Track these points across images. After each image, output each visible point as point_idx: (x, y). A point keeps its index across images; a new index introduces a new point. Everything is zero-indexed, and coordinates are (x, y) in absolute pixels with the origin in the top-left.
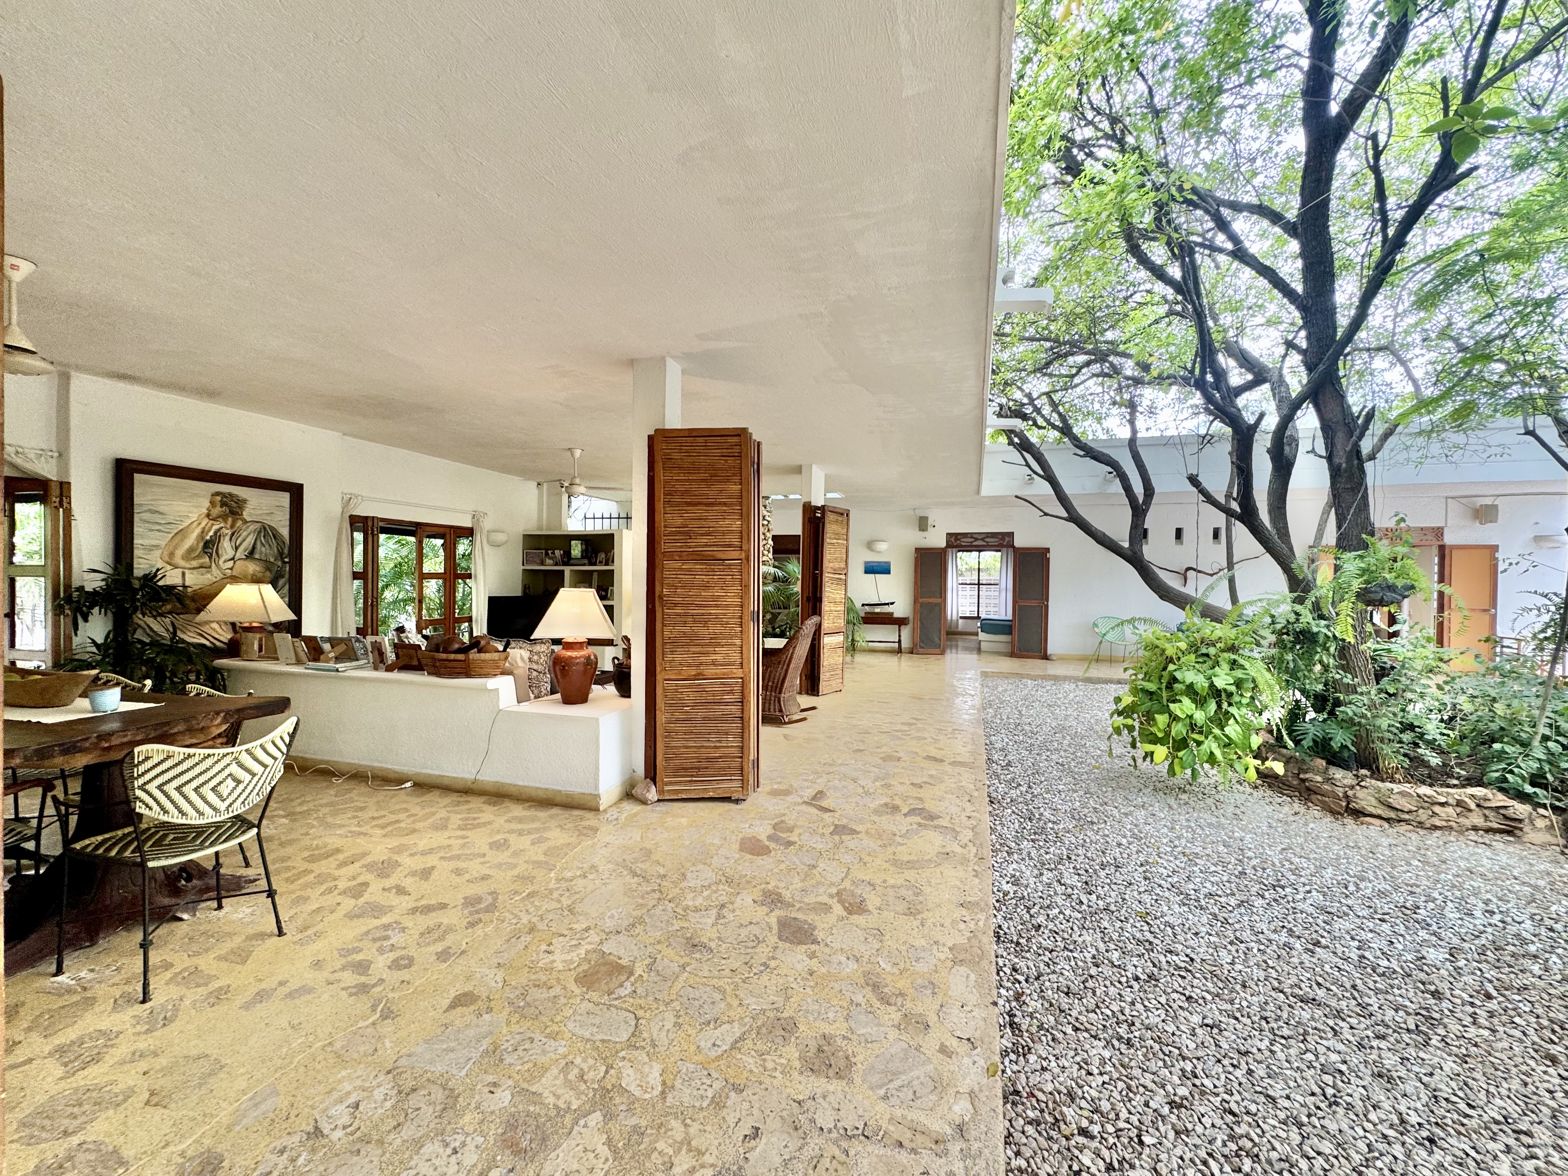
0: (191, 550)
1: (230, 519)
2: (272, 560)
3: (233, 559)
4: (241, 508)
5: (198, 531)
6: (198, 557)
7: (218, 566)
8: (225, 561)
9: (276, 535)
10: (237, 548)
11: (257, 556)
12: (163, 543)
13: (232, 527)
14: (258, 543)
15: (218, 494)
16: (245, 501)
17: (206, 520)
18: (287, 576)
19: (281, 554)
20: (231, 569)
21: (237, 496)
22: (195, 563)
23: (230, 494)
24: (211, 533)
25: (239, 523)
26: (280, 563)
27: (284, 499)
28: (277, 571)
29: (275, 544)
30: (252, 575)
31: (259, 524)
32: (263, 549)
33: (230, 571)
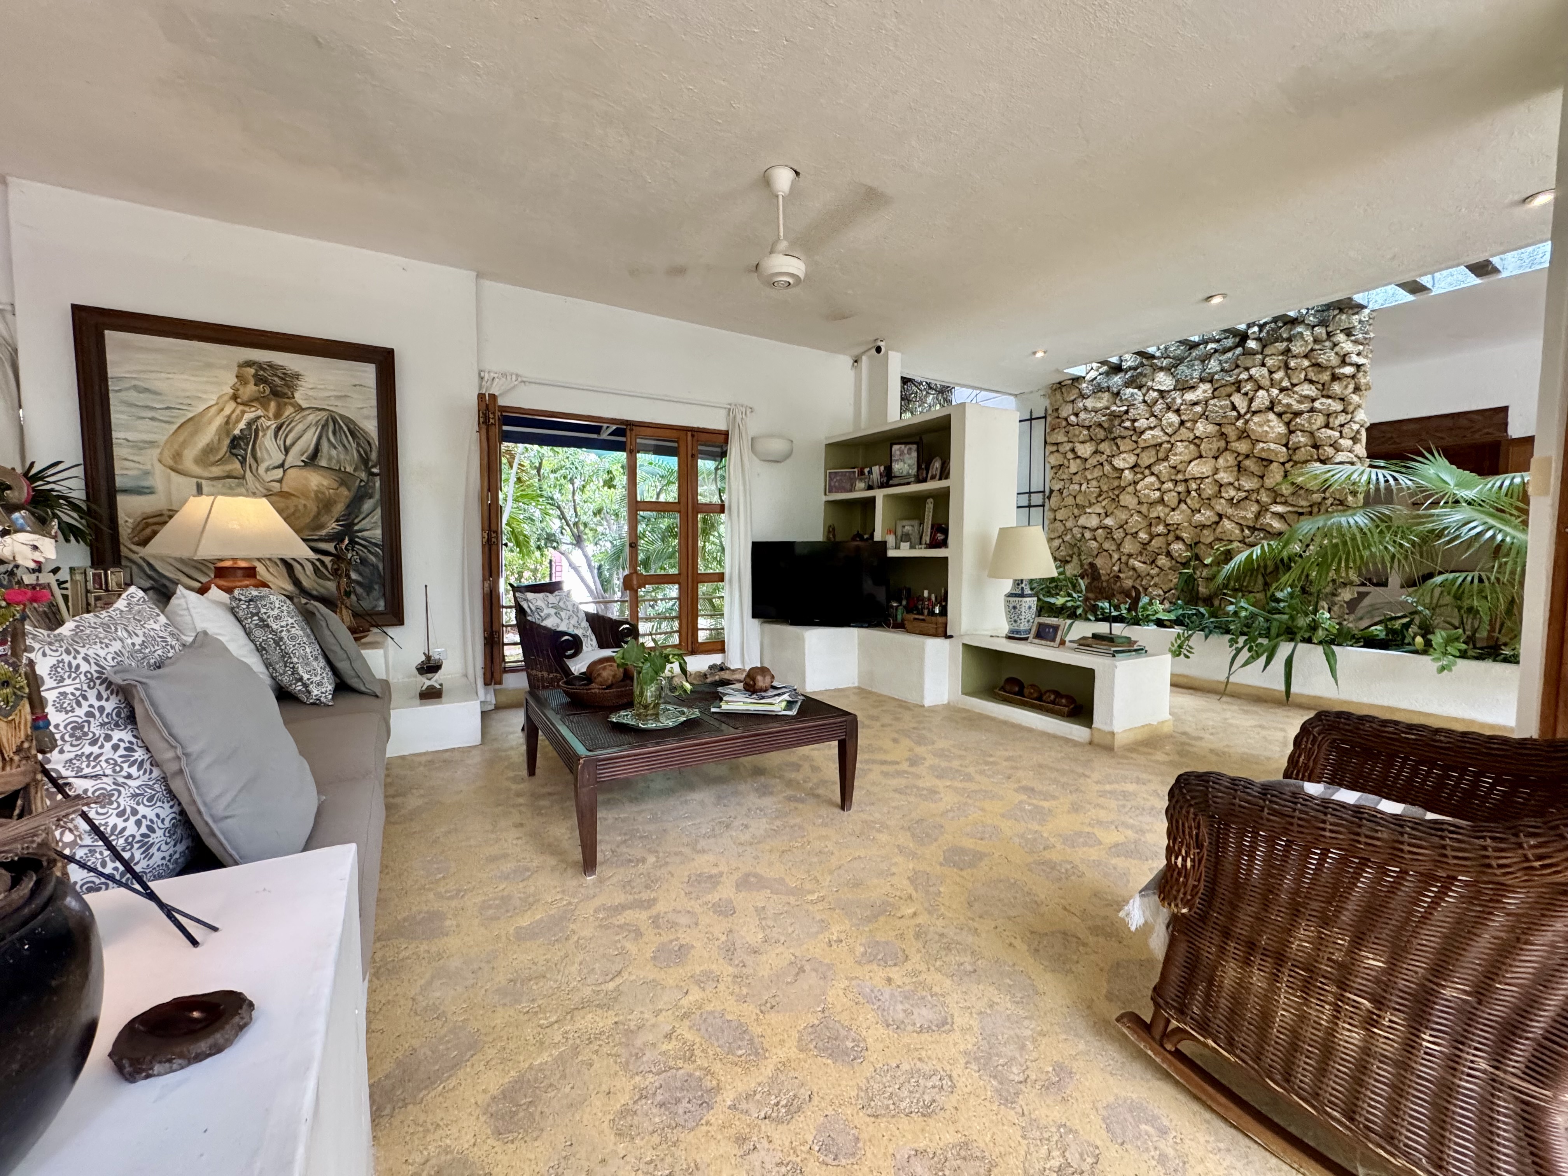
0: (209, 450)
1: (273, 404)
2: (350, 469)
3: (282, 465)
4: (292, 388)
5: (219, 421)
7: (256, 476)
8: (267, 470)
9: (354, 431)
10: (287, 451)
11: (323, 463)
12: (162, 438)
13: (277, 416)
14: (325, 445)
15: (249, 364)
16: (297, 376)
17: (231, 405)
18: (377, 496)
19: (365, 461)
20: (280, 481)
21: (283, 368)
22: (216, 471)
23: (271, 366)
24: (242, 425)
25: (289, 411)
26: (363, 475)
27: (368, 373)
28: (360, 487)
29: (354, 446)
30: (317, 492)
31: (324, 413)
32: (334, 452)
33: (277, 485)
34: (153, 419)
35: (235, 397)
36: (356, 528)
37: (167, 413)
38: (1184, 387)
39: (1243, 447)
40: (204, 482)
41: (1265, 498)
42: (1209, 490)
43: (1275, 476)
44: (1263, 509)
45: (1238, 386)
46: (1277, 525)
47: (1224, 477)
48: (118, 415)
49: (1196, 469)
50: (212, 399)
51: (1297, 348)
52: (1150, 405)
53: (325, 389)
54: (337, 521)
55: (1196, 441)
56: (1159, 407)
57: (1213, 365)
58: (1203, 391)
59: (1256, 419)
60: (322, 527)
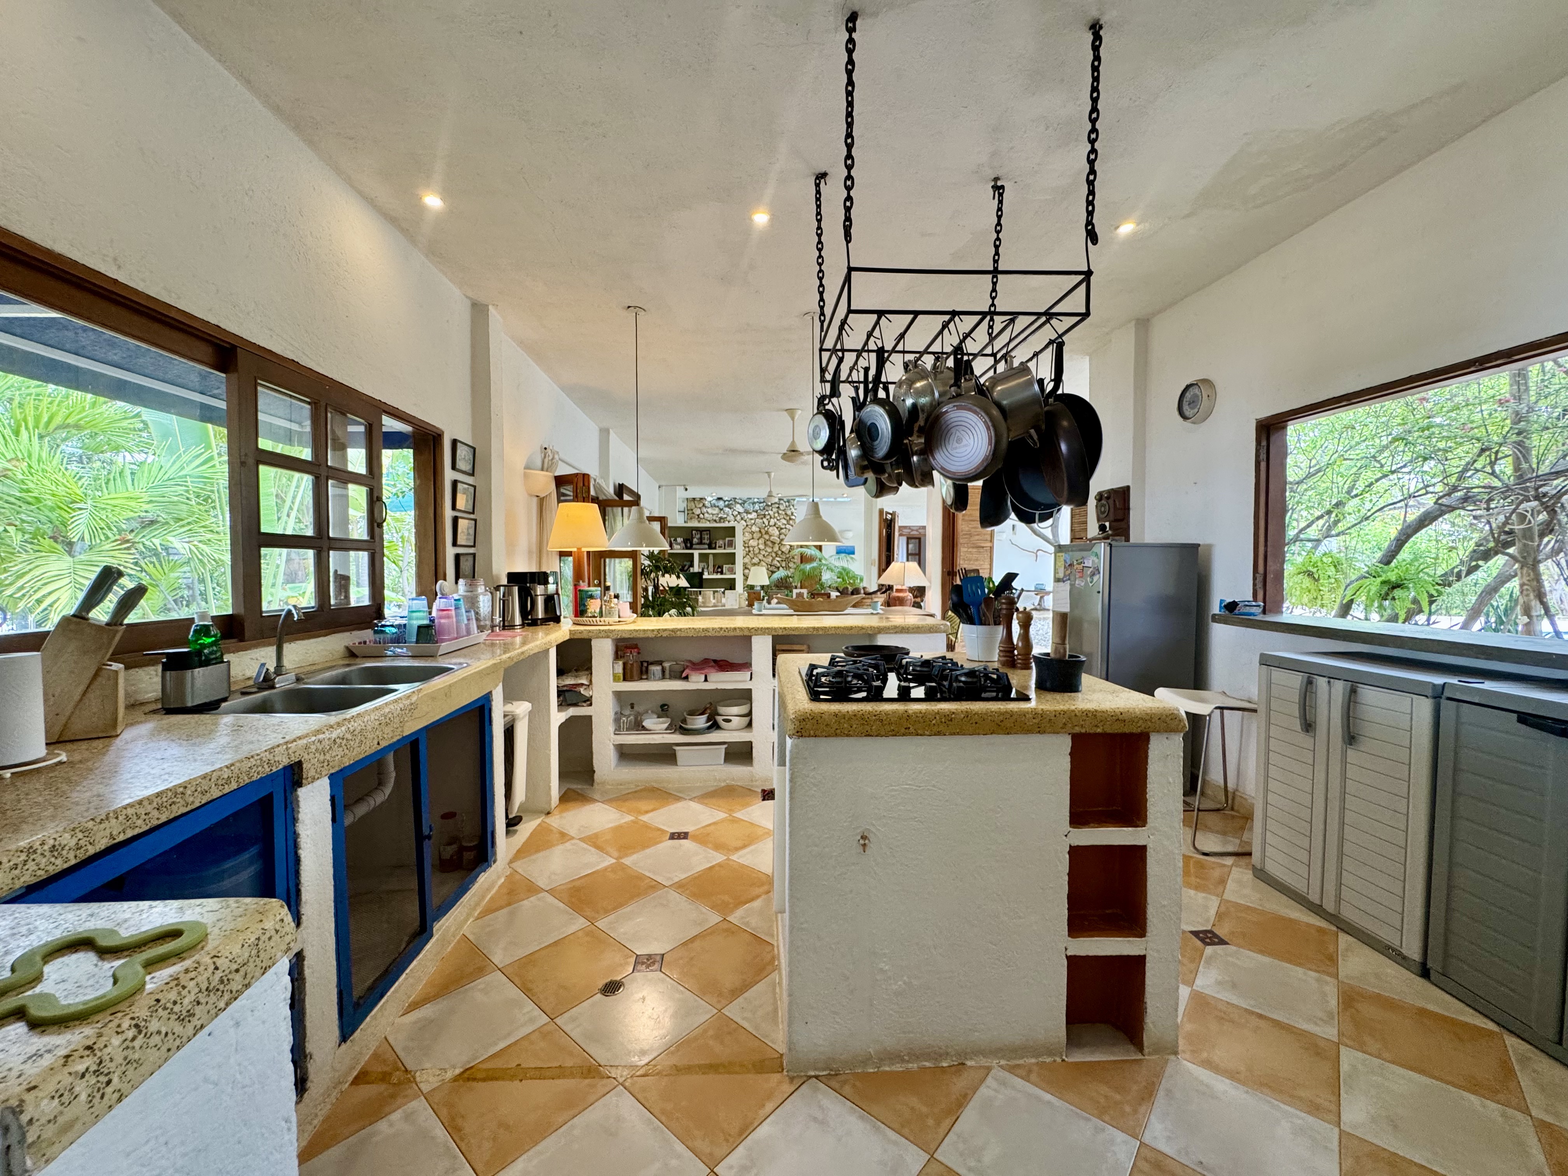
38: (747, 512)
39: (767, 537)
41: (774, 555)
42: (757, 551)
43: (776, 548)
44: (773, 559)
45: (765, 516)
46: (779, 565)
47: (762, 547)
49: (752, 543)
51: (782, 507)
52: (735, 517)
55: (752, 533)
56: (738, 518)
57: (757, 507)
58: (754, 515)
59: (771, 528)
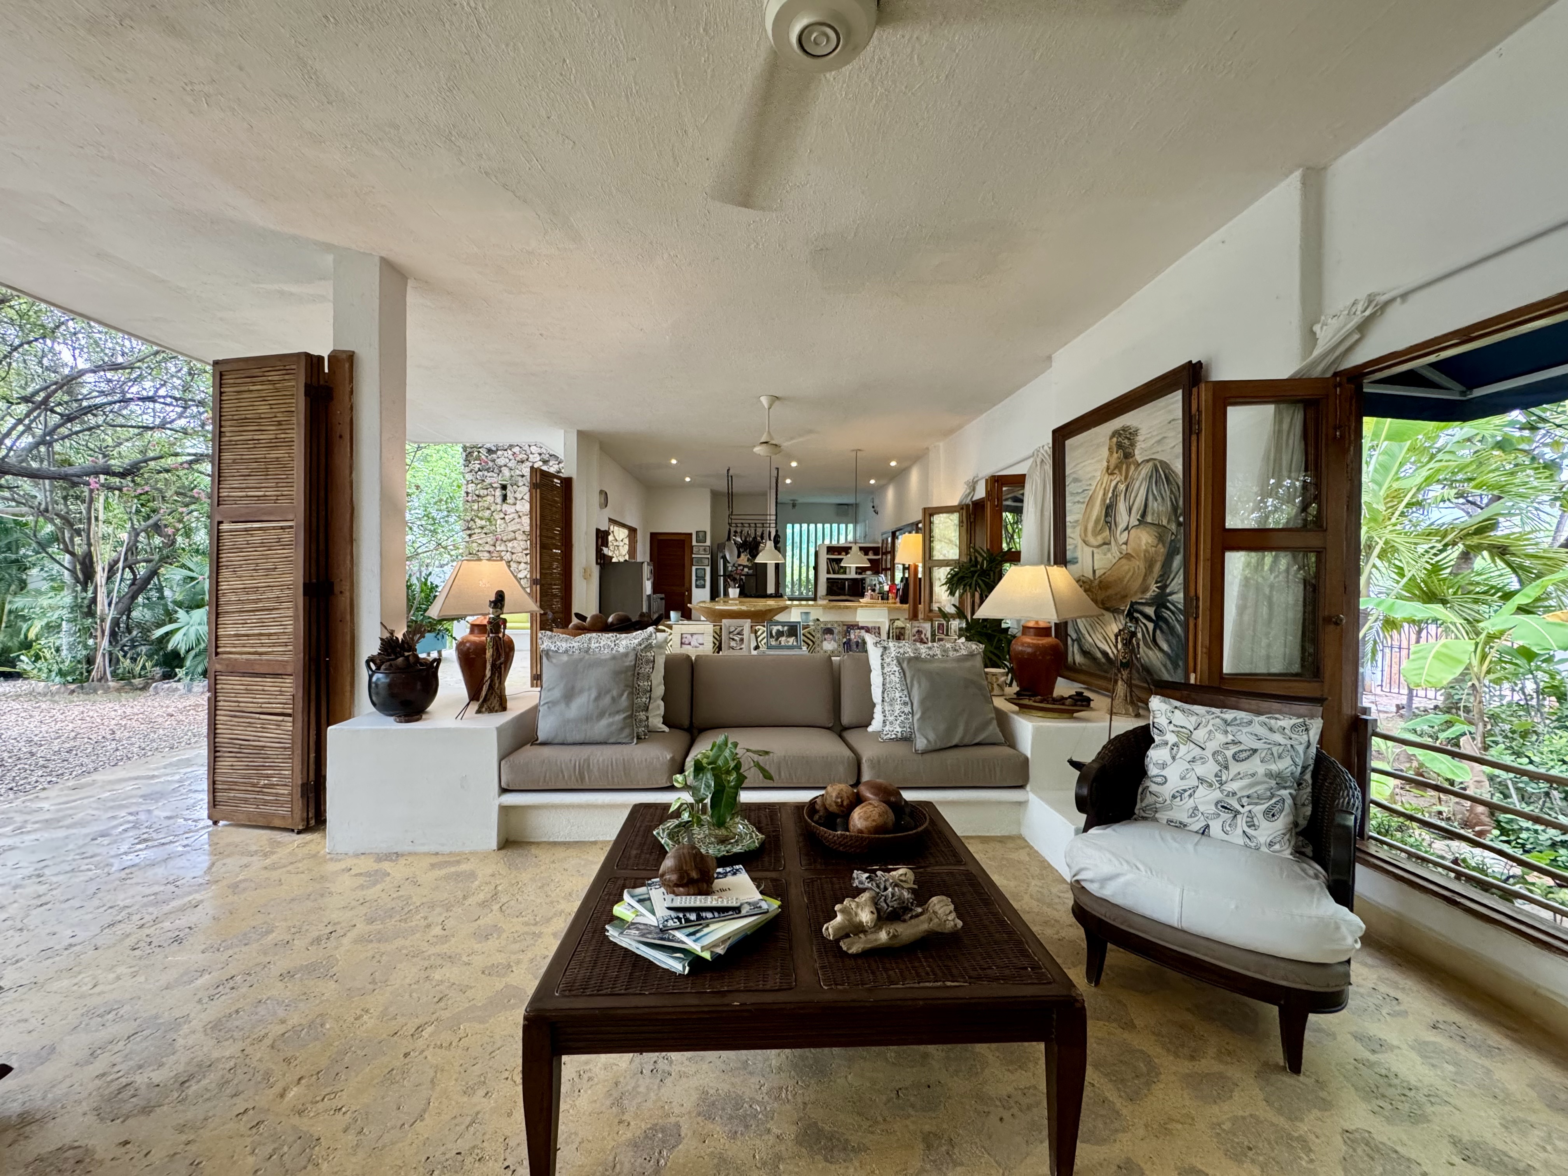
0: (1097, 521)
1: (1124, 467)
2: (1165, 523)
3: (1127, 528)
4: (1133, 445)
5: (1101, 493)
6: (1101, 530)
7: (1116, 540)
8: (1121, 533)
9: (1168, 476)
10: (1130, 510)
11: (1149, 519)
12: (1081, 517)
13: (1126, 478)
14: (1151, 497)
15: (1114, 434)
16: (1137, 431)
17: (1107, 477)
18: (1182, 550)
19: (1175, 508)
20: (1126, 543)
21: (1130, 428)
22: (1099, 540)
23: (1125, 429)
24: (1110, 495)
25: (1133, 467)
26: (1173, 527)
27: (1177, 403)
28: (1172, 541)
29: (1168, 493)
30: (1146, 551)
31: (1151, 464)
32: (1156, 504)
33: (1124, 547)
34: (1078, 502)
35: (1108, 469)
36: (1168, 591)
37: (1083, 495)
40: (1095, 550)
48: (1068, 505)
50: (1098, 474)
53: (1152, 436)
54: (1157, 582)
60: (1145, 590)
